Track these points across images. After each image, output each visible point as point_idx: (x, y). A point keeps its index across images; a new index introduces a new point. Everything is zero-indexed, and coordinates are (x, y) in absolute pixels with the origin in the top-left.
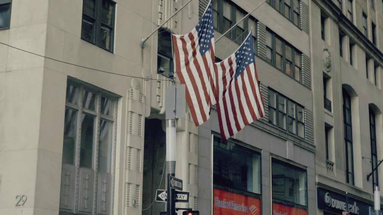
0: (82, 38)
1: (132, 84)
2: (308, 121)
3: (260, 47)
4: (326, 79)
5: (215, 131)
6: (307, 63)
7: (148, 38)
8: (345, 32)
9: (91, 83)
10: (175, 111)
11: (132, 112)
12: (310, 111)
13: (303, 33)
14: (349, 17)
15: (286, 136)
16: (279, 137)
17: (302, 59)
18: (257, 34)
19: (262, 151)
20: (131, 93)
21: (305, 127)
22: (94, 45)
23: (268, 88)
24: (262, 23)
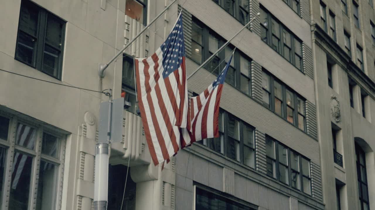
0: (16, 58)
1: (86, 120)
2: (315, 175)
3: (255, 89)
4: (335, 131)
5: (197, 181)
6: (313, 111)
7: (108, 65)
8: (355, 81)
9: (28, 114)
10: (109, 134)
11: (85, 153)
12: (318, 165)
13: (307, 78)
14: (359, 65)
15: (289, 192)
16: (279, 193)
17: (306, 106)
18: (251, 74)
19: (259, 207)
20: (83, 130)
21: (312, 182)
22: (35, 68)
23: (266, 136)
24: (257, 62)
